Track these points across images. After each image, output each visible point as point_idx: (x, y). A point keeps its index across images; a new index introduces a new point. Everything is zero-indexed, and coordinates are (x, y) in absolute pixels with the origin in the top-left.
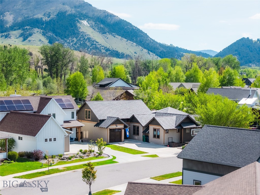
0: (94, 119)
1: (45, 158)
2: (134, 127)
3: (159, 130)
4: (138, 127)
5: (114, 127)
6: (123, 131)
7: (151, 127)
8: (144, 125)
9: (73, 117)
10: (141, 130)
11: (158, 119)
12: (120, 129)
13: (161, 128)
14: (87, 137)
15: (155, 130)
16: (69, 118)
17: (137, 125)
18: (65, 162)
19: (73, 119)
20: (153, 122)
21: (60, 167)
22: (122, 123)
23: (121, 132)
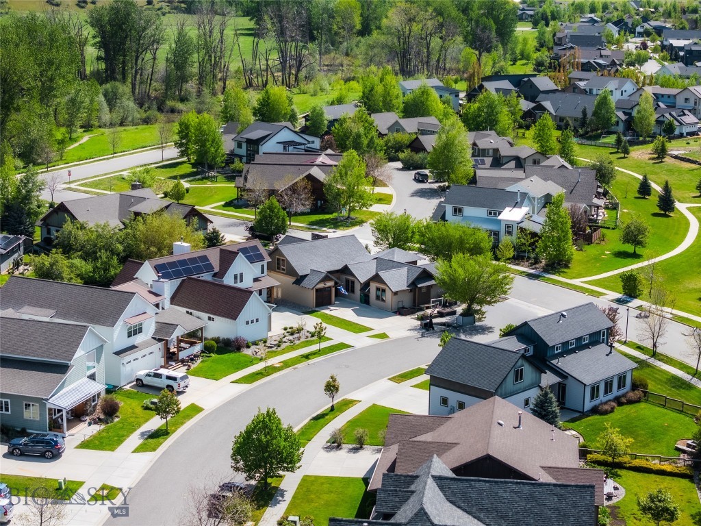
0: (291, 271)
1: (248, 347)
2: (347, 281)
3: (384, 291)
4: (353, 282)
5: (321, 286)
6: (333, 289)
7: (373, 286)
8: (362, 281)
9: (263, 272)
10: (358, 288)
11: (383, 274)
12: (330, 287)
13: (387, 288)
14: (280, 295)
15: (378, 289)
16: (258, 273)
17: (351, 278)
18: (275, 352)
19: (263, 275)
20: (376, 278)
21: (275, 361)
22: (331, 279)
23: (330, 291)
